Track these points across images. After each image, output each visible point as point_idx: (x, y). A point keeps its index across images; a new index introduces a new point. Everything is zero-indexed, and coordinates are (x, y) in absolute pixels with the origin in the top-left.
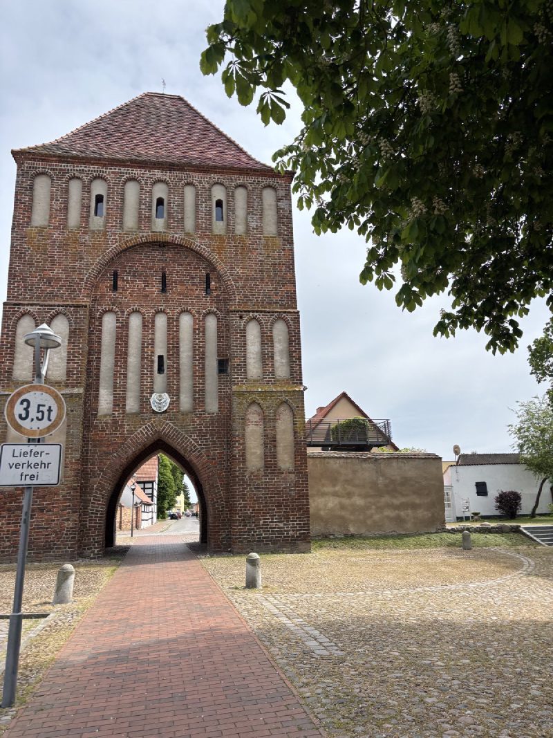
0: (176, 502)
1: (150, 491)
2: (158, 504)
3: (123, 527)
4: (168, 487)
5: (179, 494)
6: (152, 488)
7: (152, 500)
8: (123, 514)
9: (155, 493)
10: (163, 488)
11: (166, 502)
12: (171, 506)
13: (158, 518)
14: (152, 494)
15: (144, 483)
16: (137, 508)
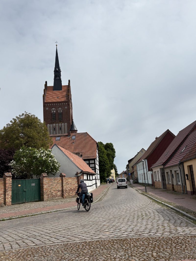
0: (111, 173)
1: (93, 165)
2: (100, 174)
3: (66, 195)
4: (106, 164)
5: (112, 169)
6: (95, 163)
7: (95, 172)
8: (64, 183)
9: (97, 167)
10: (103, 165)
11: (106, 173)
12: (109, 175)
13: (101, 182)
14: (95, 167)
15: (89, 160)
16: (78, 177)
